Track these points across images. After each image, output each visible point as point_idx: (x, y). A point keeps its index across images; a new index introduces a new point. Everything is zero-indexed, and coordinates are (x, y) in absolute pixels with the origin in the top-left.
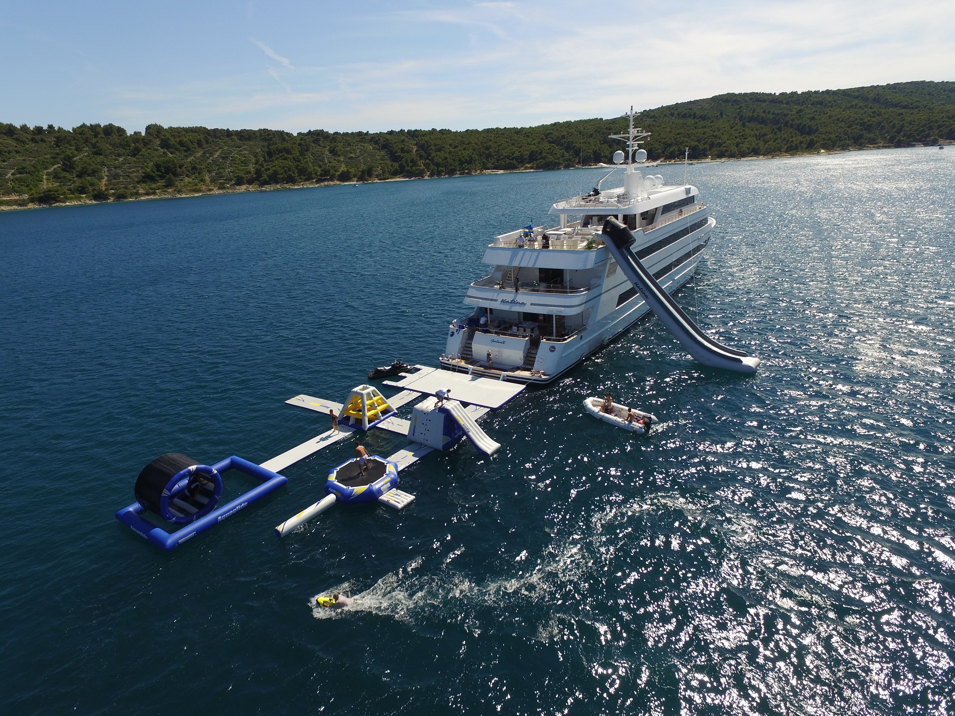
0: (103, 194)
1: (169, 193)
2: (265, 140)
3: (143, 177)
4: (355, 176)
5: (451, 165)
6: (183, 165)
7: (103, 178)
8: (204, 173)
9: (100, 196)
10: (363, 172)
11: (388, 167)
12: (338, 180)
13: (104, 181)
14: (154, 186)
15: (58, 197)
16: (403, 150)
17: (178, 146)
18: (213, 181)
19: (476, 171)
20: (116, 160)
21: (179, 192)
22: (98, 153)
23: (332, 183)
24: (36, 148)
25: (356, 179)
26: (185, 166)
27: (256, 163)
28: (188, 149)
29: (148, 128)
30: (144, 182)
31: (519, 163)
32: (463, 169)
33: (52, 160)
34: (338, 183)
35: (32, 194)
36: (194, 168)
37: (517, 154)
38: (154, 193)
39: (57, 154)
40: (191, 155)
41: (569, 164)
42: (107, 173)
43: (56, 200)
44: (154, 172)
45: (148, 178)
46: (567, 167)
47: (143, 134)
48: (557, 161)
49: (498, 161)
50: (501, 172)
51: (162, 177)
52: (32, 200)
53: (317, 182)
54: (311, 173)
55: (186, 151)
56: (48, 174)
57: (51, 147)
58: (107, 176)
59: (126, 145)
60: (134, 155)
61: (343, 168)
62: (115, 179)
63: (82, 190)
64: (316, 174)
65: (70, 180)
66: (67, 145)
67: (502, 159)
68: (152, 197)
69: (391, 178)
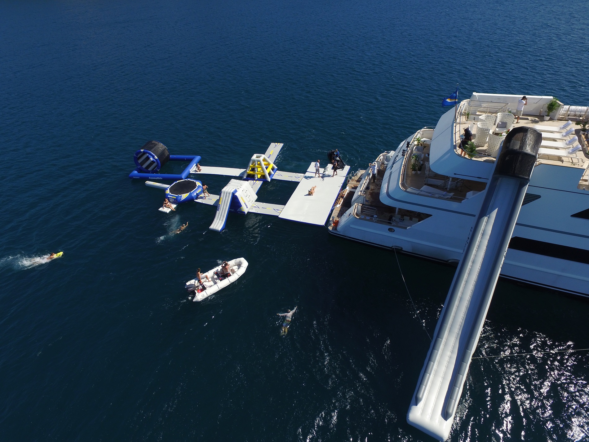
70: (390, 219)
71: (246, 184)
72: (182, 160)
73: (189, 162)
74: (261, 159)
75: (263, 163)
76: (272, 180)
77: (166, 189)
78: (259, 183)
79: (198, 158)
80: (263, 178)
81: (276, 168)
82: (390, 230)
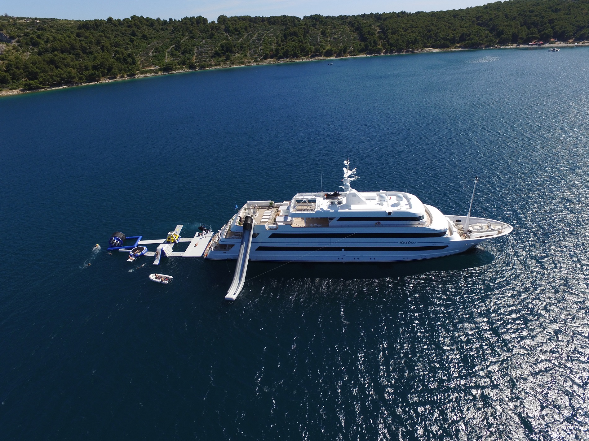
0: (194, 65)
1: (227, 64)
2: (283, 24)
3: (215, 54)
4: (335, 53)
5: (401, 45)
6: (236, 45)
7: (194, 55)
8: (247, 50)
9: (192, 67)
10: (341, 50)
11: (357, 47)
12: (325, 56)
13: (195, 57)
14: (220, 60)
15: (173, 68)
16: (369, 33)
17: (234, 31)
18: (251, 56)
19: (418, 50)
20: (201, 41)
21: (233, 64)
22: (192, 37)
23: (320, 58)
24: (163, 35)
25: (335, 55)
26: (237, 46)
27: (277, 43)
28: (240, 33)
29: (219, 18)
30: (215, 57)
31: (451, 43)
32: (409, 48)
33: (170, 42)
34: (324, 58)
35: (161, 66)
36: (242, 47)
37: (451, 36)
38: (219, 65)
39: (173, 38)
40: (240, 37)
41: (490, 44)
42: (196, 51)
43: (172, 69)
44: (220, 51)
45: (216, 55)
46: (488, 47)
47: (216, 22)
48: (481, 42)
49: (436, 41)
50: (436, 50)
51: (224, 54)
52: (160, 70)
53: (311, 57)
54: (308, 51)
55: (238, 34)
56: (168, 52)
57: (170, 33)
58: (196, 53)
59: (207, 31)
60: (210, 38)
61: (328, 47)
62: (200, 55)
63: (184, 63)
64: (311, 51)
65: (178, 56)
66: (178, 32)
67: (439, 40)
68: (218, 67)
69: (358, 55)
70: (225, 249)
71: (167, 245)
72: (133, 239)
73: (136, 239)
74: (173, 234)
75: (174, 235)
76: (178, 242)
77: (130, 252)
78: (173, 244)
79: (141, 237)
80: (174, 242)
81: (180, 237)
82: (224, 252)
